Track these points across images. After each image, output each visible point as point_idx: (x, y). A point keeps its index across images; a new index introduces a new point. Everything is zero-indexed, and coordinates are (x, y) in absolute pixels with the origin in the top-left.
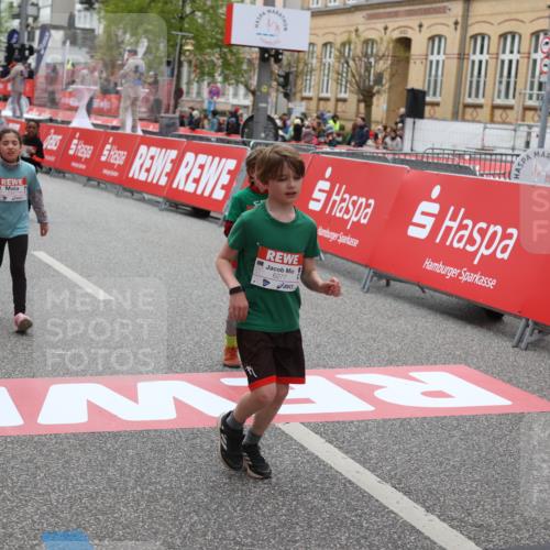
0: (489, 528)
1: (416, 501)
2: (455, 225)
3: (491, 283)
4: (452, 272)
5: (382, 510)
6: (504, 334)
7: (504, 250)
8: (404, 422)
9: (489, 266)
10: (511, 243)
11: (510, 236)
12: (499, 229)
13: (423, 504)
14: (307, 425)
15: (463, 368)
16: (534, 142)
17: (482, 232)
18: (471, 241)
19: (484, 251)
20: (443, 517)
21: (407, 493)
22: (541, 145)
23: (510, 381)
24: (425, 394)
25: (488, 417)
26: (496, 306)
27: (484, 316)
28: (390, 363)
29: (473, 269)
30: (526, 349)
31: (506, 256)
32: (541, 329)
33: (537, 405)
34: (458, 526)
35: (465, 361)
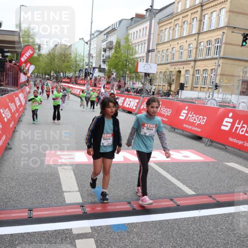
0: (198, 189)
1: (181, 182)
2: (191, 116)
3: (200, 130)
4: (190, 127)
5: (172, 183)
6: (202, 142)
7: (203, 122)
8: (178, 163)
9: (199, 126)
10: (205, 120)
11: (205, 119)
12: (202, 117)
13: (182, 182)
14: (154, 163)
15: (193, 150)
16: (211, 96)
17: (198, 118)
18: (195, 120)
19: (198, 122)
20: (187, 186)
21: (178, 180)
22: (213, 97)
23: (204, 154)
24: (183, 156)
25: (198, 162)
26: (201, 136)
27: (198, 138)
28: (175, 149)
29: (196, 127)
30: (208, 146)
31: (203, 124)
32: (212, 141)
33: (210, 160)
34: (191, 188)
35: (193, 149)
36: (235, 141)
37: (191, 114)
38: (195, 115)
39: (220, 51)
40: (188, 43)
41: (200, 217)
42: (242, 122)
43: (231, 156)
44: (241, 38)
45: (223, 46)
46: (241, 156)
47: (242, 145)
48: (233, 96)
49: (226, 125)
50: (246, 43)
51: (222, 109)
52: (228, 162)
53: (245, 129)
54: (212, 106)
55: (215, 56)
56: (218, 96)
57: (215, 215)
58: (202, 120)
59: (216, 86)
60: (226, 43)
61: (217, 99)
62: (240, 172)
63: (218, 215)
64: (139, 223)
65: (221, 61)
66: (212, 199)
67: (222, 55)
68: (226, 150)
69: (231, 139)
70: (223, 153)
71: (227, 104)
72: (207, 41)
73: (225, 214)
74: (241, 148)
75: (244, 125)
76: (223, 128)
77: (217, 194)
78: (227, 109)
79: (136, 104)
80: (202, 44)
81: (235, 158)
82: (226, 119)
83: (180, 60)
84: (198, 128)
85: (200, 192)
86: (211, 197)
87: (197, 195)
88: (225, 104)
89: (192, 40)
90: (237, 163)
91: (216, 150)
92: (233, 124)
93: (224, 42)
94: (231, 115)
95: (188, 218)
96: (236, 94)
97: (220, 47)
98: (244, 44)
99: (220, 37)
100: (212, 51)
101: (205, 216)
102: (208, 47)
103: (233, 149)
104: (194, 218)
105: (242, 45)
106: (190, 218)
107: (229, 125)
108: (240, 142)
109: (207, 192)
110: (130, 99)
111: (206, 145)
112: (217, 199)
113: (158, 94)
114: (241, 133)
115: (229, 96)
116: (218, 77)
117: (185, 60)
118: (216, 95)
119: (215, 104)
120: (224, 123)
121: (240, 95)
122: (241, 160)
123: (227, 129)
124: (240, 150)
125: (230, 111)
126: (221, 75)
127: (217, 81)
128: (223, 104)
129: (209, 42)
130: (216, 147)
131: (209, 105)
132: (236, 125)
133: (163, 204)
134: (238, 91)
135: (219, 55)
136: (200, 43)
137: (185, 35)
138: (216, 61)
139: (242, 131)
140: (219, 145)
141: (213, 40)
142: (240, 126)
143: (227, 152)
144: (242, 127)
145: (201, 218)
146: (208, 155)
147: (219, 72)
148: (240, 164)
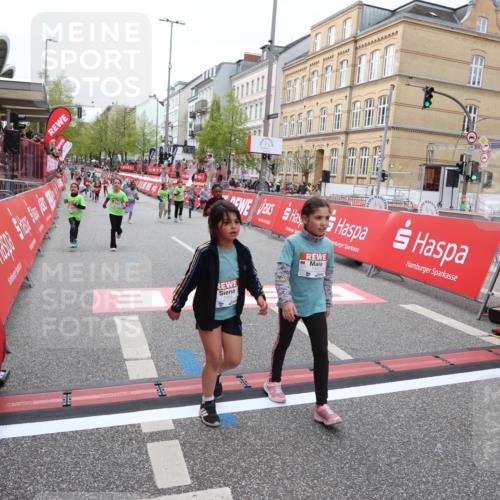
0: (357, 350)
2: (342, 226)
3: (357, 250)
4: (341, 245)
6: (362, 270)
9: (356, 242)
11: (365, 231)
12: (360, 227)
15: (346, 285)
16: (375, 192)
17: (354, 229)
18: (349, 233)
19: (354, 237)
22: (378, 193)
23: (365, 290)
25: (356, 305)
26: (359, 259)
27: (356, 264)
29: (350, 244)
30: (372, 277)
31: (363, 239)
32: (378, 269)
33: (376, 300)
34: (344, 349)
35: (348, 282)
36: (417, 267)
37: (342, 223)
38: (348, 225)
39: (388, 117)
40: (334, 104)
41: (361, 398)
42: (427, 235)
43: (411, 294)
44: (422, 95)
45: (392, 108)
46: (427, 293)
47: (429, 275)
48: (412, 192)
49: (401, 241)
50: (431, 103)
51: (393, 214)
52: (406, 303)
53: (432, 247)
54: (377, 208)
55: (380, 125)
56: (387, 192)
57: (386, 395)
58: (360, 233)
59: (384, 175)
60: (397, 104)
61: (385, 197)
62: (426, 320)
63: (392, 394)
64: (258, 411)
65: (390, 134)
66: (380, 367)
67: (391, 124)
68: (402, 282)
69: (410, 265)
70: (397, 289)
71: (403, 206)
72: (367, 101)
73: (403, 392)
74: (428, 279)
75: (431, 241)
76: (396, 245)
77: (390, 358)
78: (402, 213)
79: (248, 207)
80: (358, 104)
81: (417, 296)
82: (402, 231)
83: (322, 132)
84: (354, 246)
85: (360, 355)
86: (379, 363)
87: (356, 361)
88: (398, 206)
89: (340, 98)
90: (421, 305)
91: (386, 284)
92: (412, 239)
93: (393, 100)
94: (408, 223)
95: (340, 400)
96: (418, 189)
97: (388, 109)
98: (427, 104)
99: (388, 93)
100: (375, 116)
101: (369, 397)
102: (369, 109)
103: (414, 281)
104: (351, 400)
105: (425, 107)
106: (345, 400)
107: (407, 240)
108: (426, 270)
109: (372, 354)
110: (239, 199)
111: (368, 276)
112: (390, 367)
113: (287, 189)
114: (426, 254)
115: (406, 192)
116: (386, 161)
117: (330, 131)
118: (383, 191)
119: (382, 204)
120: (398, 238)
121: (424, 189)
122: (428, 299)
123: (403, 247)
124: (425, 283)
125: (407, 217)
126: (392, 156)
127: (385, 167)
128: (395, 205)
129: (369, 102)
130: (385, 279)
131: (371, 207)
132: (418, 241)
133: (297, 377)
134: (421, 184)
135: (387, 123)
136: (354, 103)
137: (328, 89)
138: (382, 133)
139: (428, 251)
140: (389, 275)
141: (376, 97)
142: (424, 242)
143: (404, 286)
144: (428, 244)
145: (362, 400)
146: (372, 293)
147: (387, 151)
148: (427, 306)
